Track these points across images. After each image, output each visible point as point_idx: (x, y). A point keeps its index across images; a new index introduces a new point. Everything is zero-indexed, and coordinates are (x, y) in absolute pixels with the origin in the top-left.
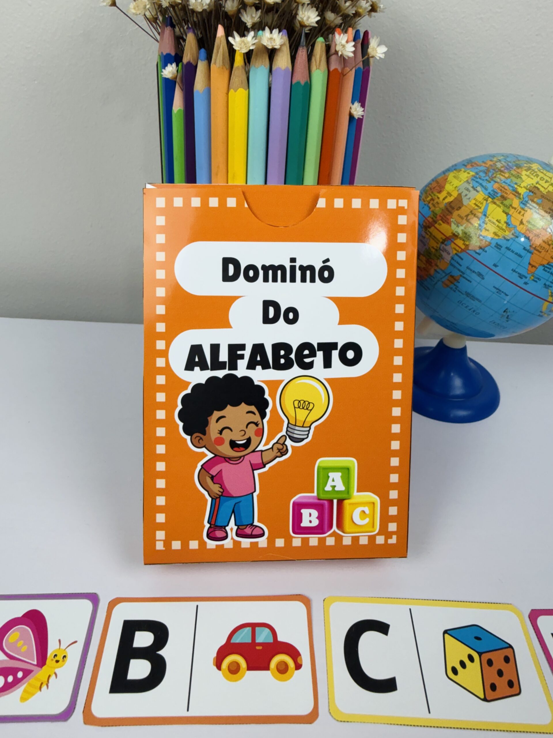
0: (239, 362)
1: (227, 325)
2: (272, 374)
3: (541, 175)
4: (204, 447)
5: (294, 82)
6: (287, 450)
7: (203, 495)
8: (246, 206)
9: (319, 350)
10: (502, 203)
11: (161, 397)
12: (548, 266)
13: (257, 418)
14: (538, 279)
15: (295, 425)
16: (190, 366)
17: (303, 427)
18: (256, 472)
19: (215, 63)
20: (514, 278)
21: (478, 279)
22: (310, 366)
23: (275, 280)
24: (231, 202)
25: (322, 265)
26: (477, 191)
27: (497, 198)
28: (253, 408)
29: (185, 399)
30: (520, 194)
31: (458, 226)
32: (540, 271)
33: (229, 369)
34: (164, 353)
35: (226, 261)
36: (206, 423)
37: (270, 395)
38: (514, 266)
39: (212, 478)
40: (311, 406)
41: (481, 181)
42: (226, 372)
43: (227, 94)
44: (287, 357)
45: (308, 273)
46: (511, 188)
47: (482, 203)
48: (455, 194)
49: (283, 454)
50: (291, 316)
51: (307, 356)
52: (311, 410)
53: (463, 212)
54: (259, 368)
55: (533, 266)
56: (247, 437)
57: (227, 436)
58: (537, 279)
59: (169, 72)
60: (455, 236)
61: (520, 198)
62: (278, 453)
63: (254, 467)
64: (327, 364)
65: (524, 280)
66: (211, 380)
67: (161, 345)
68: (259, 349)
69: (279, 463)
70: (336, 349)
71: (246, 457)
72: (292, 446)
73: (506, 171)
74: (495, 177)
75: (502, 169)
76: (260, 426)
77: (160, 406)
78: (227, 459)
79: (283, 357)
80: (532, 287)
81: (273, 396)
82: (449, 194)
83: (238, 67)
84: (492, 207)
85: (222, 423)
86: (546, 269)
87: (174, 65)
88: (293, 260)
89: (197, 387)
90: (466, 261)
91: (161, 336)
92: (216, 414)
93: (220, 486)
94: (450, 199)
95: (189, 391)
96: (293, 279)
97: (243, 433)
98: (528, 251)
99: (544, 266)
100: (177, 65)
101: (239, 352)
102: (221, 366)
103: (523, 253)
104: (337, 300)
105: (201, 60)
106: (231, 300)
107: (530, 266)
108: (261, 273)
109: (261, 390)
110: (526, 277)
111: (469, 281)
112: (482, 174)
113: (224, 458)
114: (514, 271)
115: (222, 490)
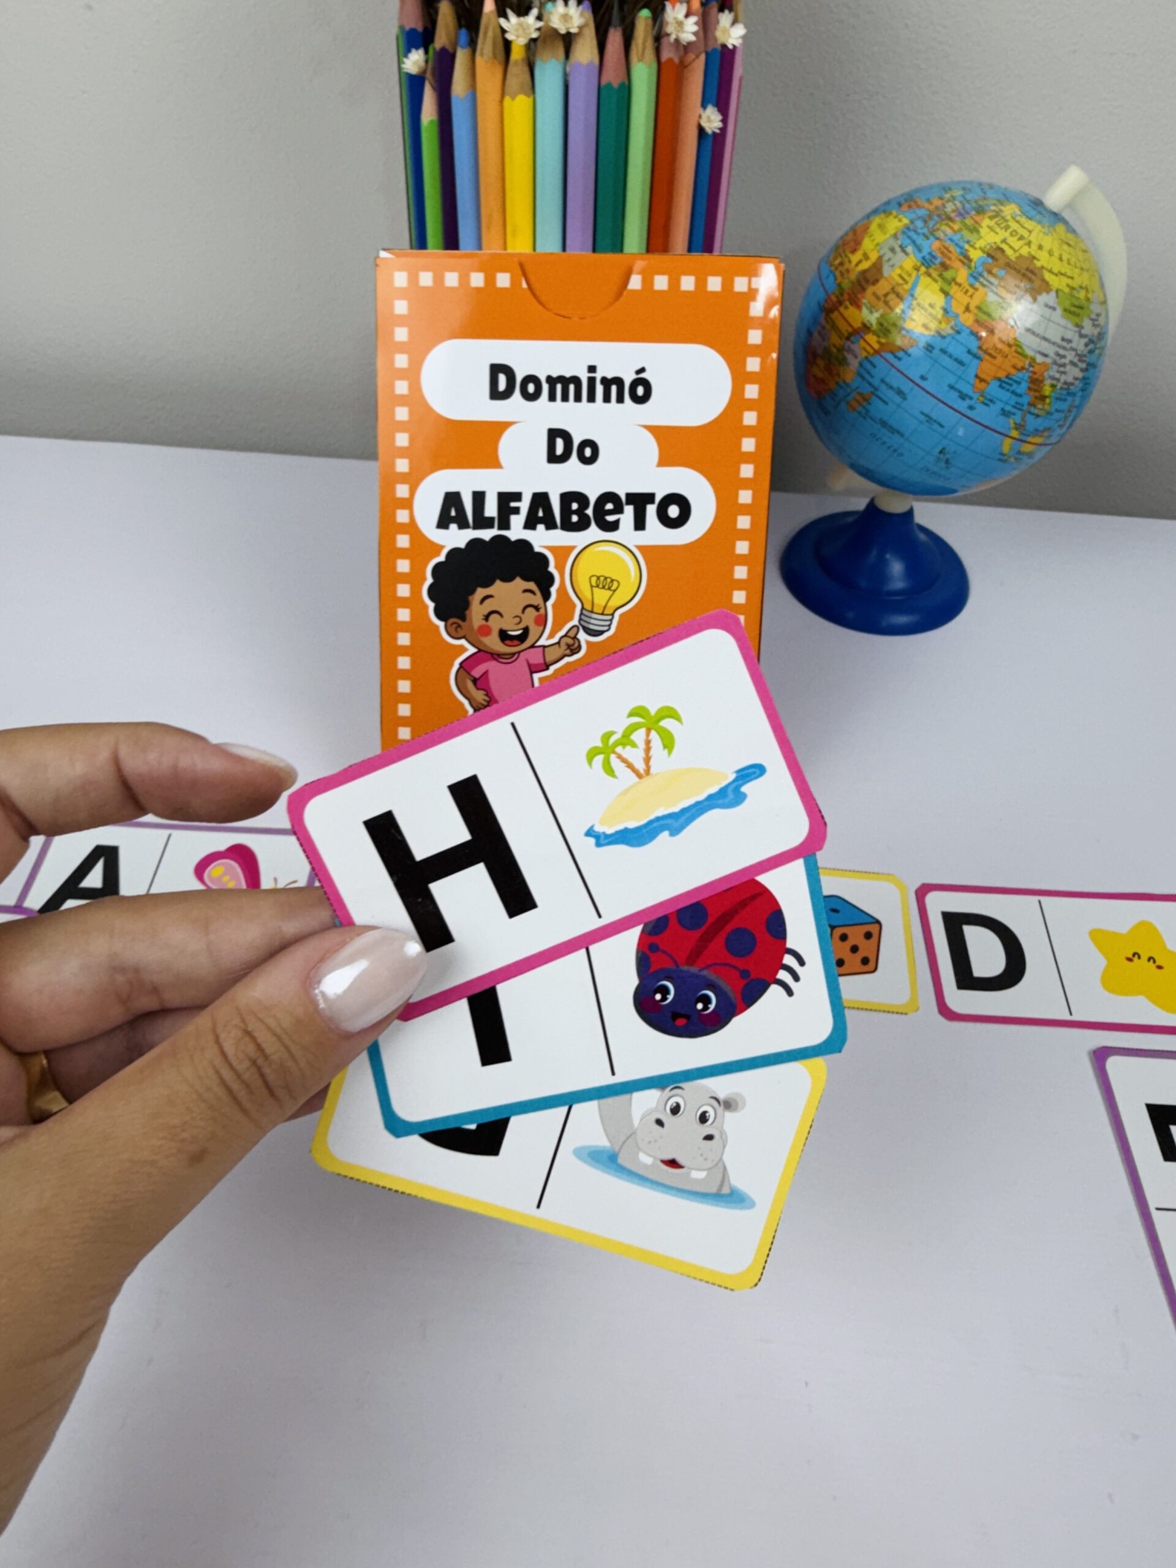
0: (514, 519)
1: (495, 463)
2: (559, 537)
3: (1014, 225)
4: (464, 637)
5: (604, 82)
6: (579, 648)
7: (462, 705)
8: (524, 285)
9: (628, 503)
10: (941, 275)
11: (403, 566)
12: (1007, 380)
13: (538, 599)
14: (991, 401)
15: (592, 612)
16: (443, 522)
17: (602, 614)
18: (536, 677)
19: (482, 55)
20: (952, 398)
21: (898, 399)
22: (614, 526)
23: (565, 398)
24: (503, 280)
25: (635, 376)
26: (907, 254)
27: (934, 267)
28: (532, 585)
29: (437, 569)
30: (970, 260)
31: (871, 312)
32: (993, 389)
33: (500, 528)
34: (408, 504)
35: (496, 369)
36: (467, 605)
37: (556, 567)
38: (952, 380)
39: (475, 681)
40: (615, 584)
41: (915, 237)
42: (492, 532)
43: (501, 101)
44: (580, 512)
45: (614, 388)
46: (958, 250)
47: (910, 275)
48: (873, 257)
49: (574, 651)
50: (588, 452)
51: (611, 512)
52: (615, 591)
53: (882, 287)
54: (541, 527)
55: (982, 380)
56: (522, 625)
57: (495, 623)
58: (988, 401)
59: (415, 63)
60: (866, 328)
61: (969, 267)
62: (566, 650)
63: (534, 669)
64: (640, 524)
65: (968, 402)
66: (474, 543)
67: (402, 491)
68: (540, 500)
69: (568, 664)
70: (653, 502)
71: (522, 654)
72: (588, 643)
73: (958, 219)
74: (938, 229)
75: (953, 215)
76: (542, 611)
77: (403, 578)
78: (496, 656)
79: (575, 512)
80: (981, 413)
81: (561, 568)
82: (866, 257)
83: (516, 62)
84: (924, 280)
85: (489, 606)
86: (1004, 385)
87: (421, 52)
88: (592, 369)
89: (454, 553)
90: (881, 370)
91: (403, 478)
92: (481, 592)
93: (485, 693)
94: (865, 265)
95: (442, 558)
96: (591, 398)
97: (517, 620)
98: (975, 356)
99: (999, 379)
100: (426, 52)
101: (513, 504)
102: (487, 523)
103: (966, 358)
104: (653, 430)
105: (462, 47)
106: (501, 427)
107: (977, 381)
108: (545, 388)
109: (543, 560)
110: (971, 398)
111: (884, 401)
112: (919, 224)
113: (492, 654)
114: (952, 387)
115: (487, 699)
